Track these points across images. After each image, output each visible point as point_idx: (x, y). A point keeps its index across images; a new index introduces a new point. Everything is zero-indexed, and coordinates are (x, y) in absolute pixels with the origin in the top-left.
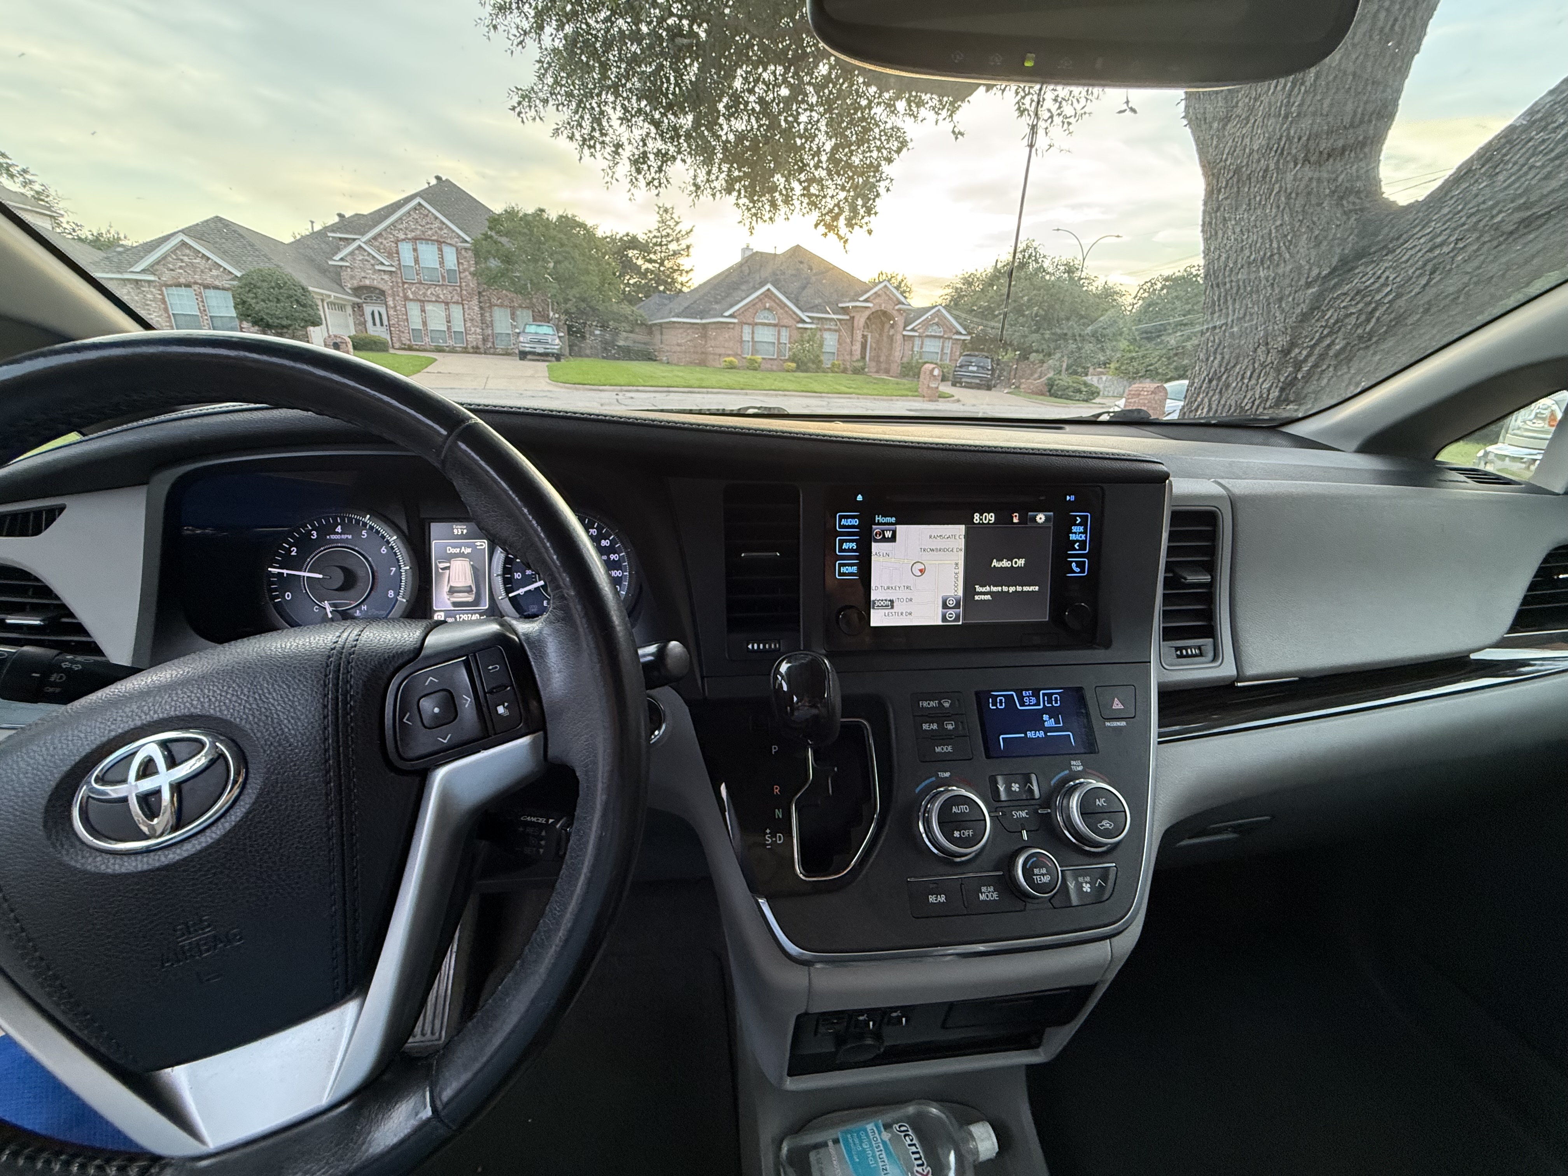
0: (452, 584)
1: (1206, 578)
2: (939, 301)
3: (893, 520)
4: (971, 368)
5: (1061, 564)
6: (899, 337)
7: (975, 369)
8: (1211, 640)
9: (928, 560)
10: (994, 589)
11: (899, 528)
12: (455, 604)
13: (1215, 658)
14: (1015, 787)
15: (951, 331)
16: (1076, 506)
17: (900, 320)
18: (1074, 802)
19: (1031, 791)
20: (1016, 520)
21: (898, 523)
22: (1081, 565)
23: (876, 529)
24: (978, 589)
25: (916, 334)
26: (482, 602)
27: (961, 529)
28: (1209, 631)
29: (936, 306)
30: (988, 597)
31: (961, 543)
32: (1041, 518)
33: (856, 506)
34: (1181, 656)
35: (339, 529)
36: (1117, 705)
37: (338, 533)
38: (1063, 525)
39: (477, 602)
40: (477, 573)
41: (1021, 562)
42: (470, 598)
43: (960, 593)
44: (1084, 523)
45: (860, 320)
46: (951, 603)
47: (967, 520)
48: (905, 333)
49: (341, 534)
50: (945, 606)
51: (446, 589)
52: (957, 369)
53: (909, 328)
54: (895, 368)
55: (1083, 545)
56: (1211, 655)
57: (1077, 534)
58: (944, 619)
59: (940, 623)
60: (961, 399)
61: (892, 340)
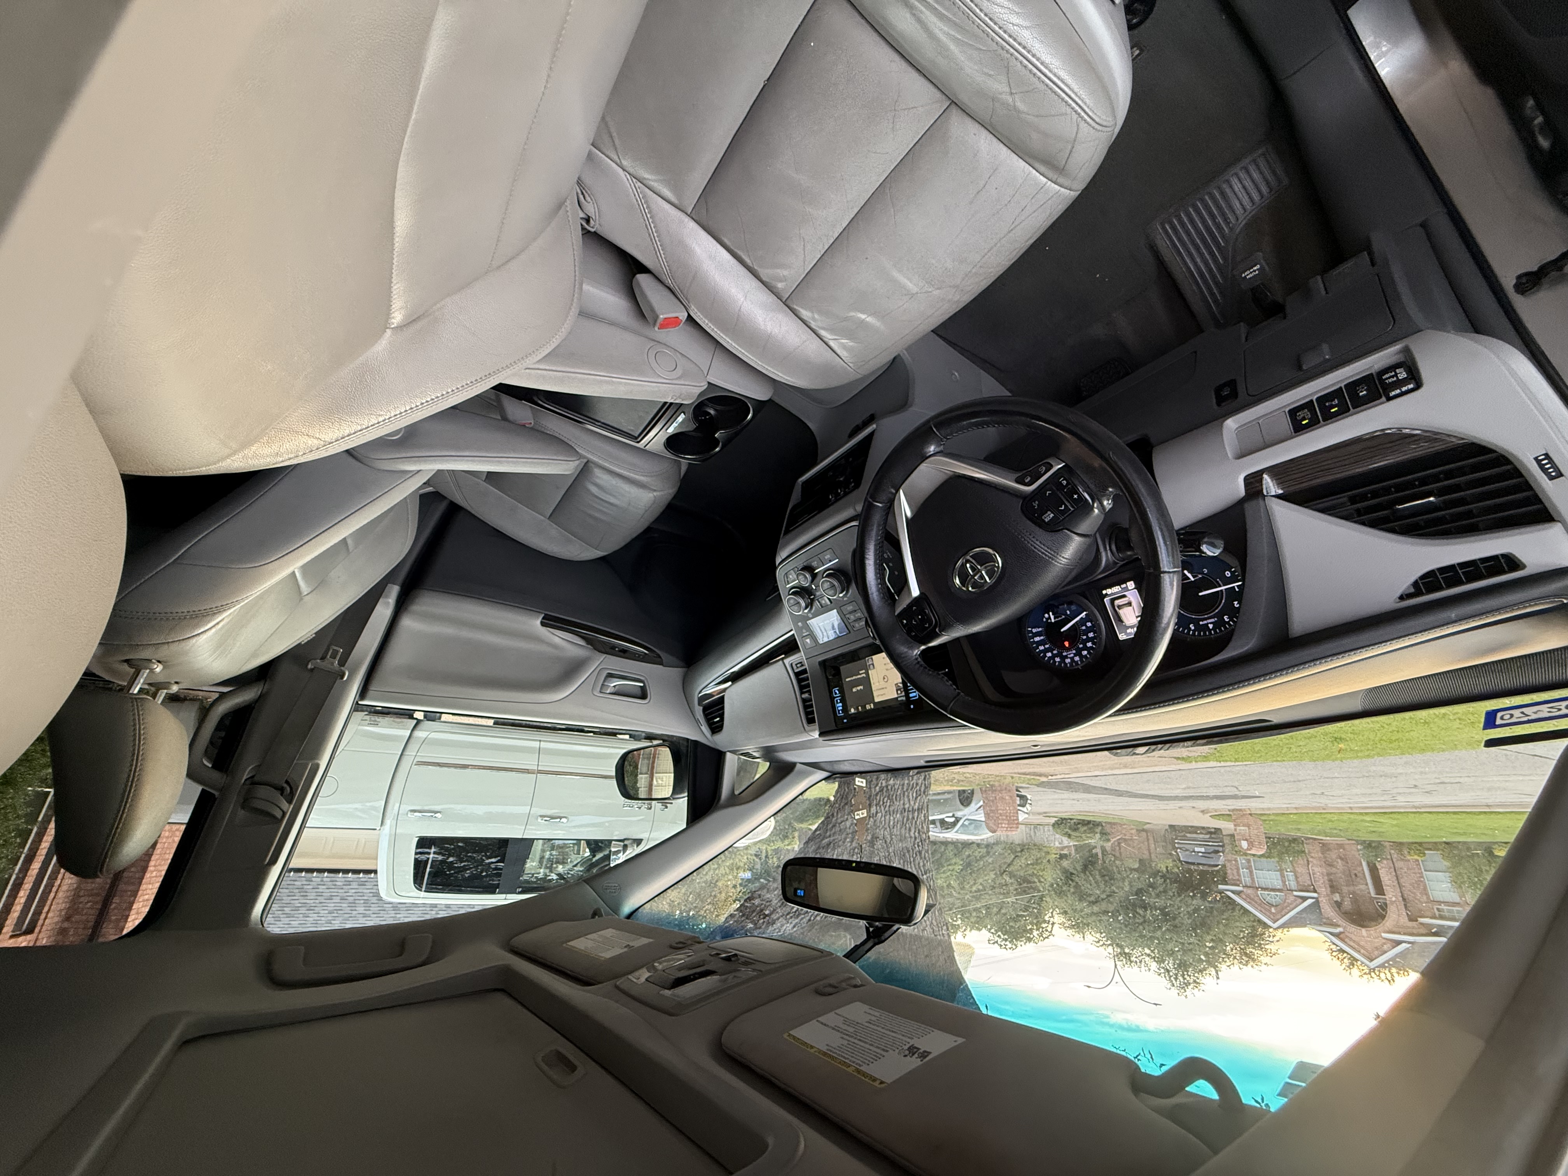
0: (1131, 608)
1: (803, 696)
2: (1279, 934)
3: (899, 699)
4: (1203, 850)
5: (842, 691)
6: (1324, 890)
7: (1197, 849)
8: (796, 671)
9: (883, 684)
10: (859, 676)
11: (896, 696)
12: (1124, 596)
13: (792, 664)
14: (823, 602)
15: (1248, 896)
16: (843, 718)
17: (1328, 911)
18: (803, 604)
19: (819, 602)
20: (860, 708)
21: (897, 698)
22: (836, 693)
23: (903, 694)
24: (864, 675)
25: (1295, 893)
26: (1109, 602)
27: (877, 700)
28: (797, 674)
29: (1279, 928)
30: (861, 672)
31: (875, 694)
32: (853, 711)
33: (913, 702)
34: (801, 663)
35: (1211, 626)
36: (808, 640)
37: (1210, 623)
38: (845, 709)
39: (1112, 601)
40: (1119, 620)
41: (854, 690)
42: (1117, 602)
43: (870, 672)
44: (839, 711)
45: (1395, 915)
46: (871, 666)
47: (875, 704)
48: (1315, 895)
49: (1208, 624)
50: (873, 664)
51: (1134, 604)
52: (1221, 849)
53: (1310, 901)
54: (1314, 851)
55: (837, 703)
56: (794, 665)
57: (839, 706)
58: (872, 659)
59: (874, 657)
60: (1201, 814)
61: (1331, 887)
